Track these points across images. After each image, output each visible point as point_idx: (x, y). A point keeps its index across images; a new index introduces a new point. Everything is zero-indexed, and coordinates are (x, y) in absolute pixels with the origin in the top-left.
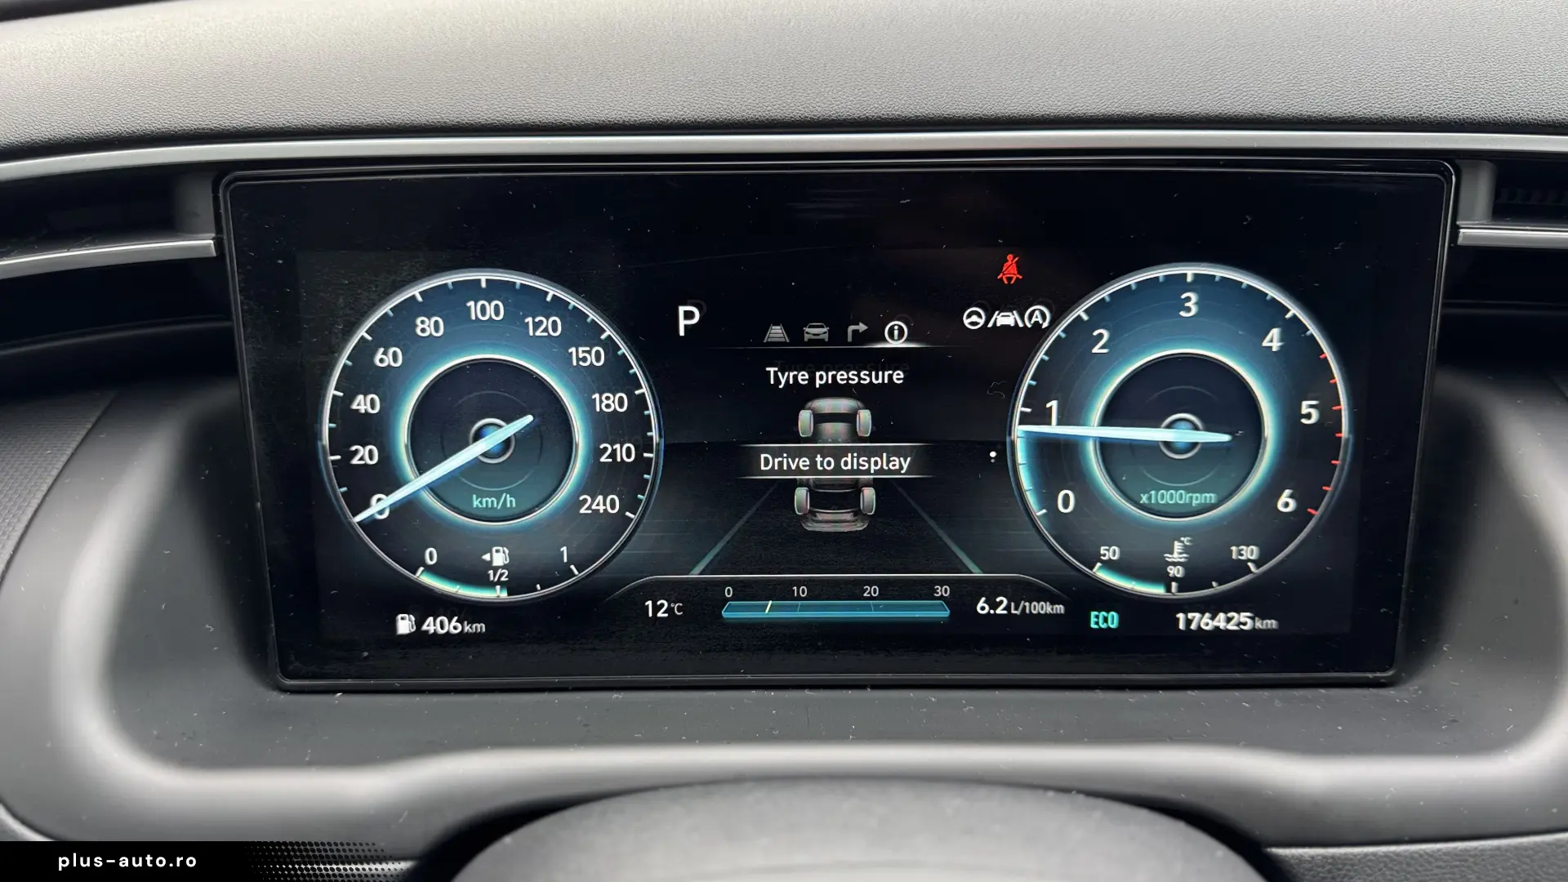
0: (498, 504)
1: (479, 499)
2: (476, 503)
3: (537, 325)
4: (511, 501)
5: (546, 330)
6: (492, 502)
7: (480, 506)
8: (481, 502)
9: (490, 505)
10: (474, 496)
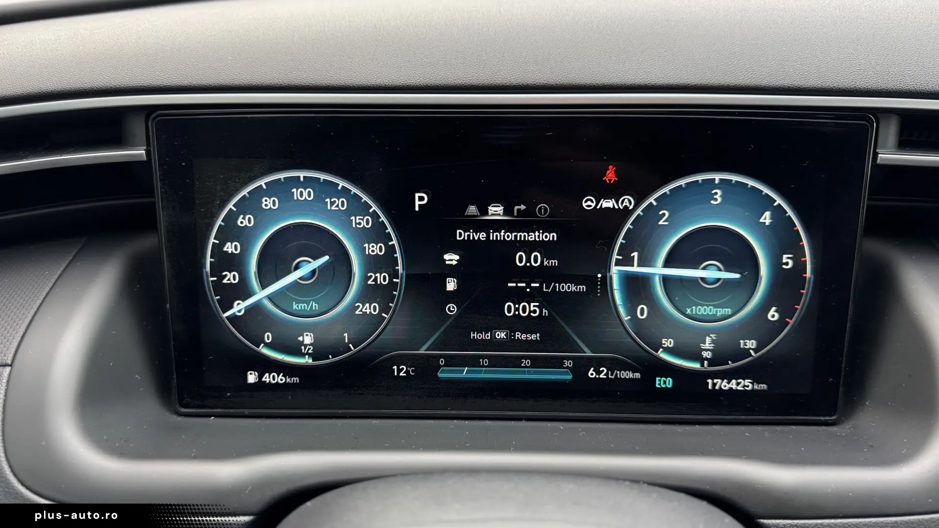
0: (308, 308)
1: (297, 305)
2: (295, 307)
3: (332, 203)
4: (315, 306)
5: (337, 206)
6: (304, 306)
7: (297, 308)
8: (298, 306)
9: (303, 308)
10: (294, 303)
